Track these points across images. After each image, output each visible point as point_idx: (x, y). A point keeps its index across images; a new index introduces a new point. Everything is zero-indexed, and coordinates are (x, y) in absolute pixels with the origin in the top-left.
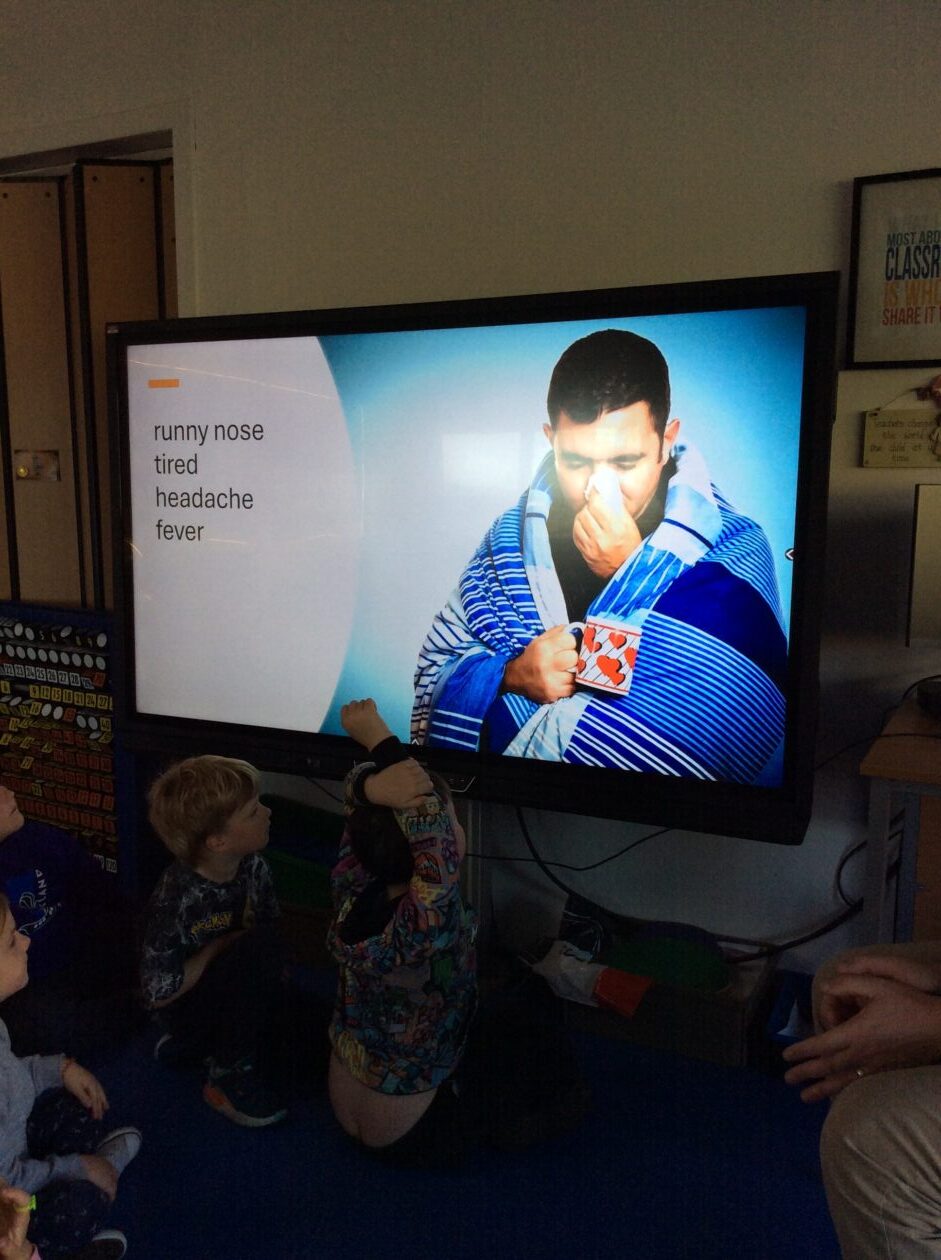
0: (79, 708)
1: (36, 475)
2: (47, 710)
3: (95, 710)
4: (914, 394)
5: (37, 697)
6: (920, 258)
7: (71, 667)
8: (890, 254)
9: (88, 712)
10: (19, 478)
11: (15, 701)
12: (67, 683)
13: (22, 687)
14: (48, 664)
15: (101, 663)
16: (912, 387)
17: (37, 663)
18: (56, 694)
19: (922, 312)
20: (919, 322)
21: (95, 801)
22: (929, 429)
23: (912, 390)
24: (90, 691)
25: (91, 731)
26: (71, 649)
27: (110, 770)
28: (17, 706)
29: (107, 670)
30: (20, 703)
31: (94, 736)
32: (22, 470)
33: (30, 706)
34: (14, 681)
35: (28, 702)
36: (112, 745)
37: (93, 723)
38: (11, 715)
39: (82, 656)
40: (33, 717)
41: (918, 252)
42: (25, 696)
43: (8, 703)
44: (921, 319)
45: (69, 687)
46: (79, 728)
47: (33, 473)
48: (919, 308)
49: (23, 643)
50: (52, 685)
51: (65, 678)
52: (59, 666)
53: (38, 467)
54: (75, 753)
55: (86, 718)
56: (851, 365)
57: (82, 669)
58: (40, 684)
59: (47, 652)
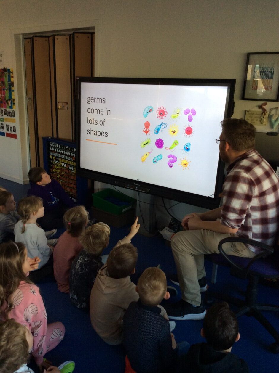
0: (70, 165)
1: (63, 108)
2: (63, 165)
3: (73, 166)
4: (258, 107)
5: (61, 161)
7: (68, 155)
8: (255, 72)
9: (71, 166)
10: (59, 109)
11: (56, 162)
12: (67, 159)
13: (58, 159)
14: (63, 154)
15: (74, 155)
16: (258, 105)
17: (61, 153)
18: (65, 161)
21: (72, 186)
22: (260, 116)
23: (257, 106)
24: (72, 161)
25: (72, 170)
26: (68, 151)
27: (75, 179)
28: (57, 163)
29: (75, 157)
30: (57, 162)
31: (72, 171)
32: (59, 107)
33: (59, 163)
34: (56, 157)
35: (59, 162)
36: (76, 174)
37: (72, 169)
38: (56, 165)
39: (70, 153)
40: (60, 166)
41: (261, 72)
42: (59, 161)
43: (55, 162)
45: (67, 160)
46: (70, 169)
47: (62, 108)
49: (58, 149)
50: (64, 159)
51: (67, 158)
52: (66, 155)
53: (63, 106)
54: (69, 175)
55: (71, 167)
56: (244, 99)
57: (70, 156)
58: (62, 158)
59: (63, 151)
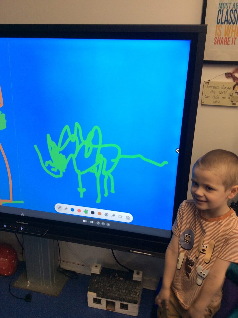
6: (232, 15)
8: (220, 12)
19: (231, 40)
20: (229, 44)
41: (231, 12)
44: (230, 43)
48: (230, 38)
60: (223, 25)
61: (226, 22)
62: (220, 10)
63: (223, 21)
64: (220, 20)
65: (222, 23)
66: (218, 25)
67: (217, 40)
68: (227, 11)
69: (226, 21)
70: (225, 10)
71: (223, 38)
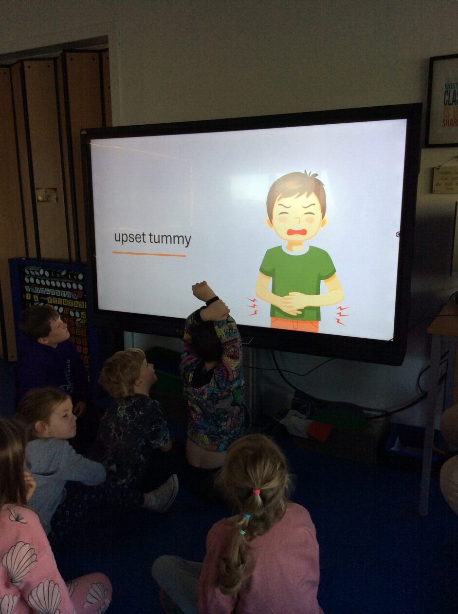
0: (71, 308)
3: (79, 308)
4: (456, 159)
7: (67, 289)
8: (446, 93)
9: (75, 309)
10: (39, 201)
13: (45, 298)
14: (56, 288)
15: (81, 287)
16: (455, 156)
17: (51, 287)
18: (60, 301)
24: (75, 300)
26: (66, 281)
27: (86, 336)
29: (82, 291)
31: (78, 320)
32: (40, 198)
34: (40, 295)
36: (86, 324)
37: (77, 315)
39: (71, 284)
45: (66, 298)
46: (71, 317)
47: (45, 199)
49: (44, 278)
50: (58, 297)
51: (64, 294)
52: (61, 288)
53: (47, 196)
55: (74, 312)
56: (428, 146)
57: (72, 290)
58: (52, 296)
59: (55, 282)
60: (451, 106)
61: (454, 104)
62: (447, 91)
63: (451, 101)
64: (447, 101)
65: (450, 104)
66: (446, 107)
67: (445, 122)
68: (455, 91)
69: (453, 101)
70: (452, 91)
71: (452, 119)
